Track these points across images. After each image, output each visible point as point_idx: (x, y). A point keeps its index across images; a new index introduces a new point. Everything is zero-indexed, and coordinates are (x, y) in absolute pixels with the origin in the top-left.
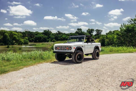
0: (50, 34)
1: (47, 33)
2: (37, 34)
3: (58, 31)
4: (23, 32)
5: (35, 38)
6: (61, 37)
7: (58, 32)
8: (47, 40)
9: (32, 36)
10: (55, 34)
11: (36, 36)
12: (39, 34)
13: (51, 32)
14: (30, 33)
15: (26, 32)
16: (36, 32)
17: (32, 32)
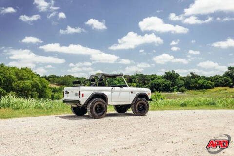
0: (175, 78)
1: (171, 77)
2: (154, 78)
3: (191, 73)
4: (132, 76)
5: (150, 84)
6: (195, 82)
7: (190, 75)
8: (171, 88)
9: (146, 82)
10: (185, 77)
11: (151, 82)
12: (157, 78)
13: (179, 75)
14: (143, 77)
15: (137, 75)
16: (153, 75)
17: (146, 76)
